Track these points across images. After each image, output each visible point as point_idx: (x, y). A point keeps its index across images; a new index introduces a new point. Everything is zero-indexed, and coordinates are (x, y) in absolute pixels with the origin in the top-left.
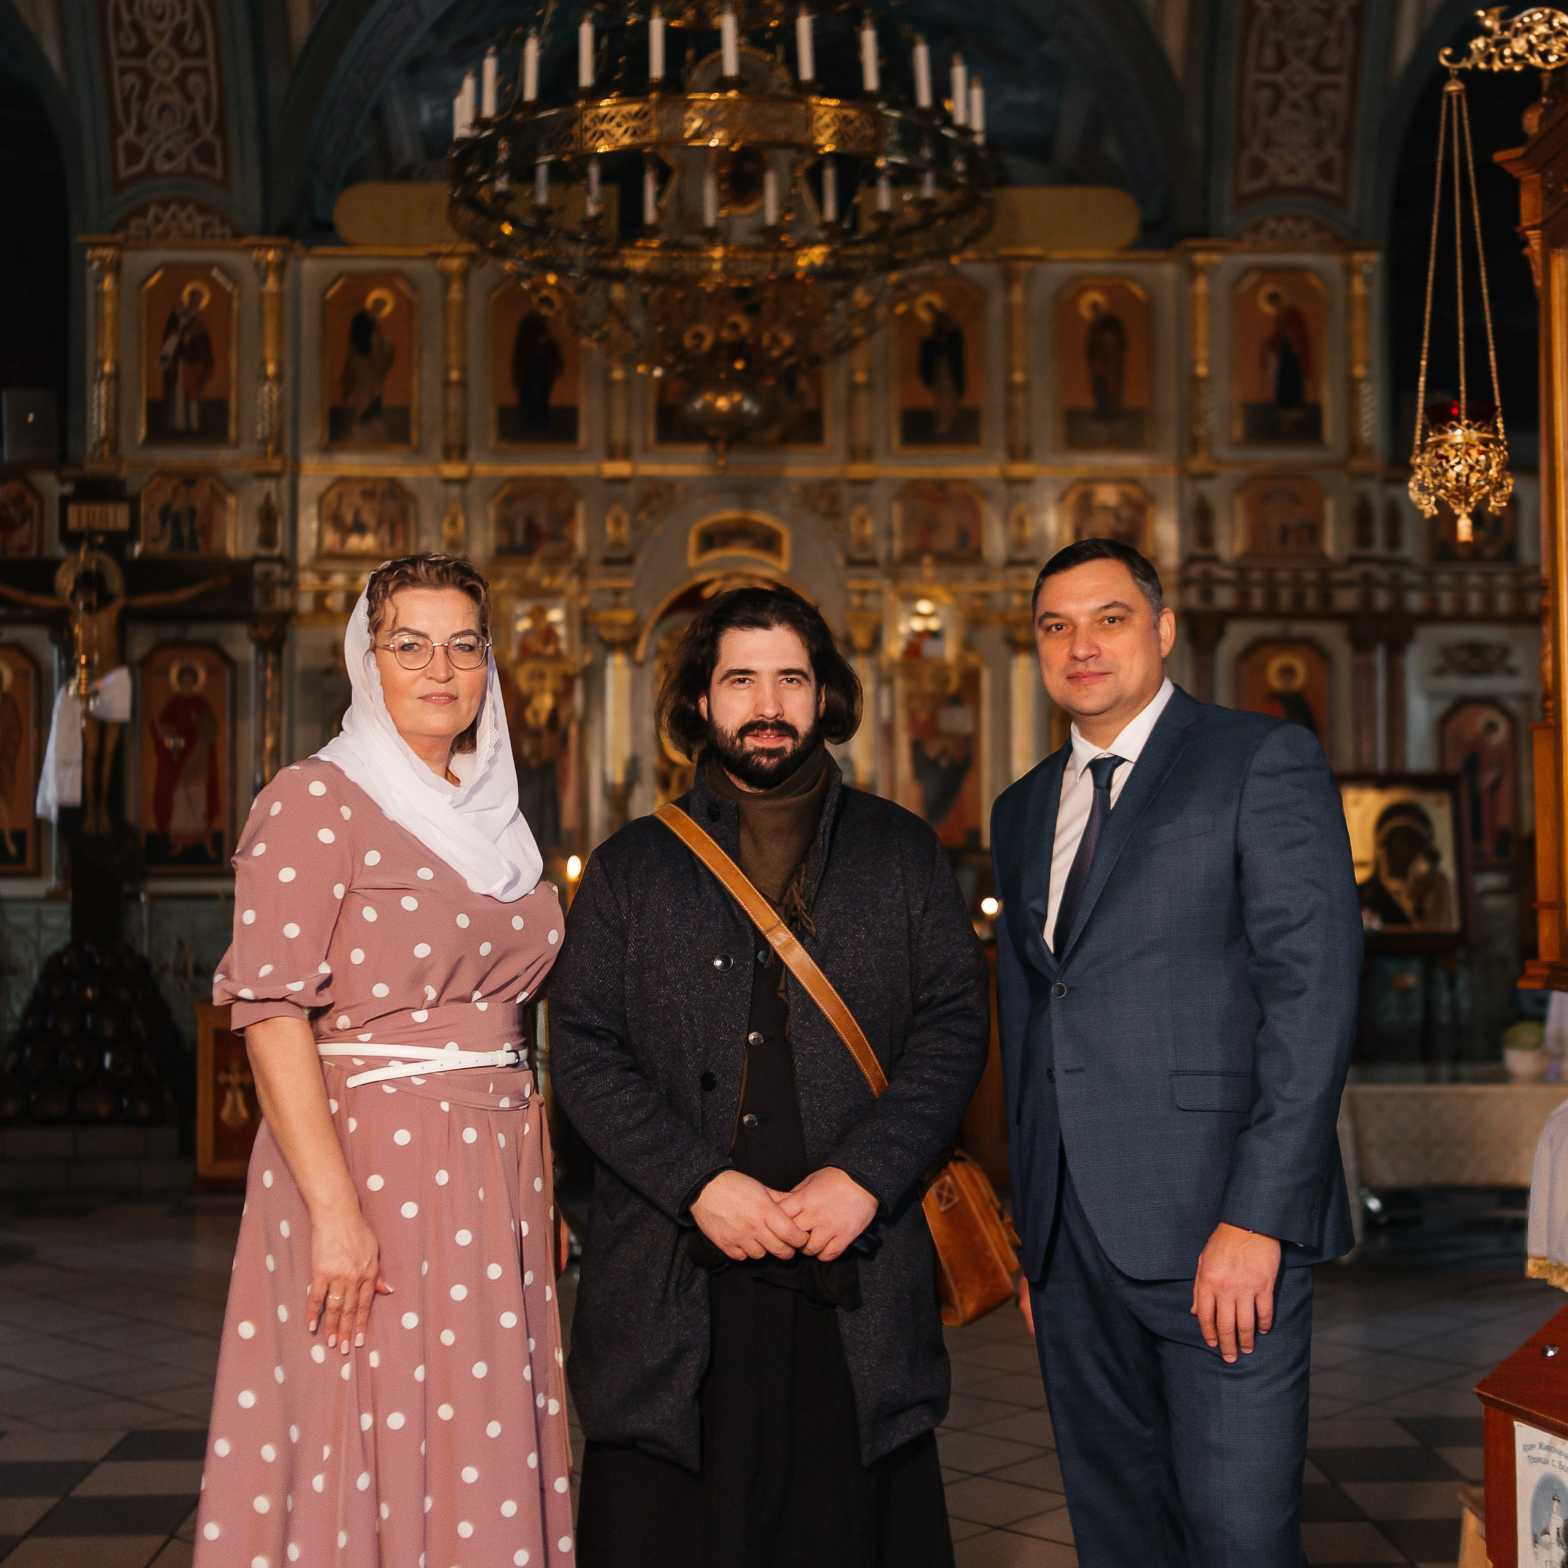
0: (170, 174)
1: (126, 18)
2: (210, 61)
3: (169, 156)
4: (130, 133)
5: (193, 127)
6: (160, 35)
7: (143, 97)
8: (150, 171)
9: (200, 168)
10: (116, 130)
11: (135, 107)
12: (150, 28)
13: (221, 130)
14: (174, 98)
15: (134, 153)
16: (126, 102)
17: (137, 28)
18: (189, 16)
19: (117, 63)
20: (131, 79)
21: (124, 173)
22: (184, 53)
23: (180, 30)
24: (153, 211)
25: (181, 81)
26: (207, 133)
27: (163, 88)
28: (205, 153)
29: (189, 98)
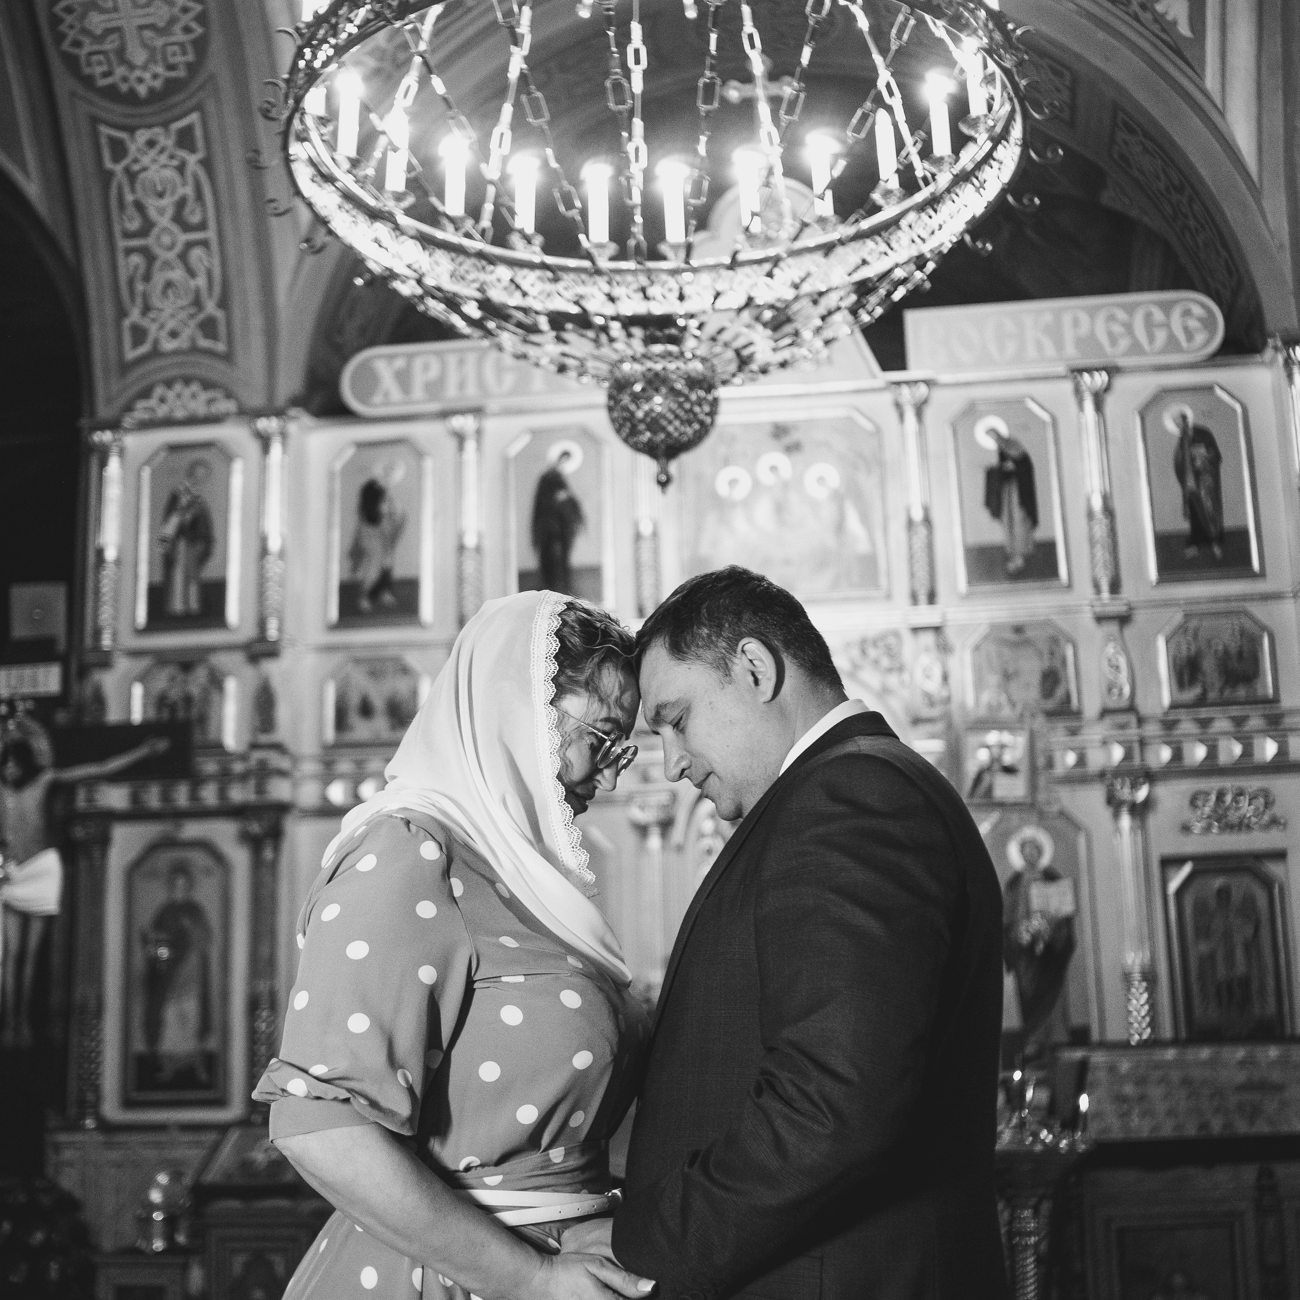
0: (176, 352)
1: (129, 198)
2: (211, 234)
3: (174, 334)
4: (135, 315)
5: (197, 303)
6: (161, 211)
7: (147, 278)
8: (156, 352)
9: (204, 343)
10: (122, 313)
11: (140, 287)
12: (152, 205)
13: (224, 303)
14: (177, 274)
15: (139, 335)
16: (131, 282)
17: (140, 207)
18: (189, 190)
19: (122, 244)
20: (136, 259)
21: (131, 355)
22: (187, 227)
23: (181, 204)
24: (159, 391)
25: (183, 257)
26: (211, 307)
27: (167, 265)
28: (208, 327)
29: (192, 273)
